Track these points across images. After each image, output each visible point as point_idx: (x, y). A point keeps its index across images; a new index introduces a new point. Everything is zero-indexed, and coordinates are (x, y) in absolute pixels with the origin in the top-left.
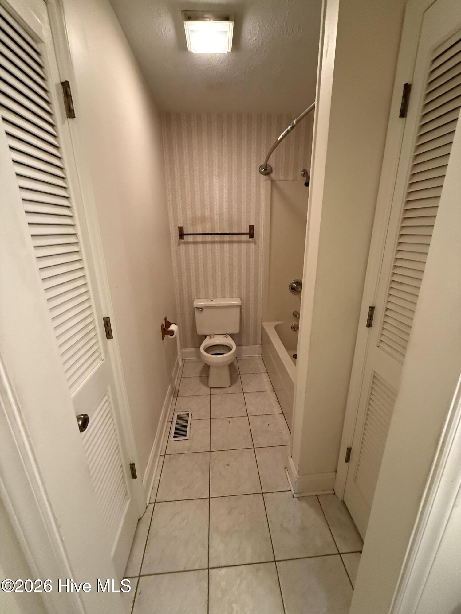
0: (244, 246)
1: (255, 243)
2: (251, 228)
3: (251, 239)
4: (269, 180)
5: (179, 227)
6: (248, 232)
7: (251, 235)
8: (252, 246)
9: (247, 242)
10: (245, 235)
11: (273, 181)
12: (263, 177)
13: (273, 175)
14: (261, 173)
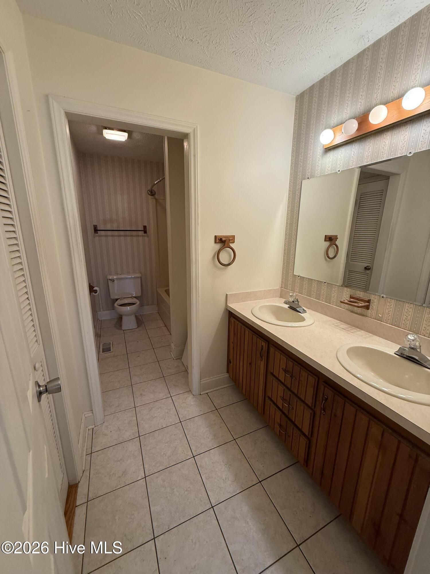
0: (141, 238)
1: (148, 237)
2: (145, 227)
3: (145, 234)
4: (154, 199)
5: (94, 225)
6: (143, 230)
7: (145, 232)
8: (146, 238)
9: (143, 236)
10: (141, 232)
11: (156, 199)
12: (150, 197)
13: (156, 196)
14: (148, 194)
